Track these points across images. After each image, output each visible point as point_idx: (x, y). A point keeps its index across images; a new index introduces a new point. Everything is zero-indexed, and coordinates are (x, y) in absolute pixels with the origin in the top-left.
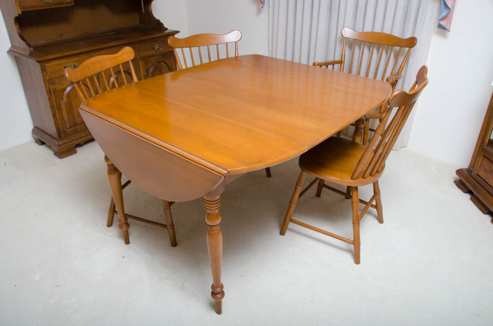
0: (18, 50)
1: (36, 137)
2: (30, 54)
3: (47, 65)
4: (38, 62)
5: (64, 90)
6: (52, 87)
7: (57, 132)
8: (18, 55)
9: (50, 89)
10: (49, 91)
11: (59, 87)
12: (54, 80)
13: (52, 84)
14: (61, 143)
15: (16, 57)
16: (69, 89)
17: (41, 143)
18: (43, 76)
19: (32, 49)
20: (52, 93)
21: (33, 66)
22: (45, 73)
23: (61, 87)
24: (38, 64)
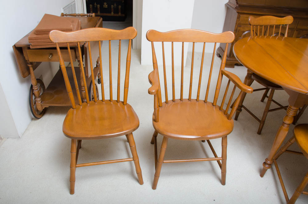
0: (231, 4)
1: (218, 52)
2: (236, 7)
3: (241, 16)
4: (238, 13)
5: (244, 32)
6: (239, 28)
7: (230, 53)
8: (229, 7)
9: (237, 29)
10: (236, 29)
11: (241, 29)
12: (241, 25)
13: (239, 27)
14: (229, 59)
15: (228, 7)
16: (246, 32)
17: (219, 56)
18: (237, 21)
19: (238, 5)
20: (237, 31)
21: (235, 14)
22: (238, 20)
23: (243, 30)
24: (237, 14)
